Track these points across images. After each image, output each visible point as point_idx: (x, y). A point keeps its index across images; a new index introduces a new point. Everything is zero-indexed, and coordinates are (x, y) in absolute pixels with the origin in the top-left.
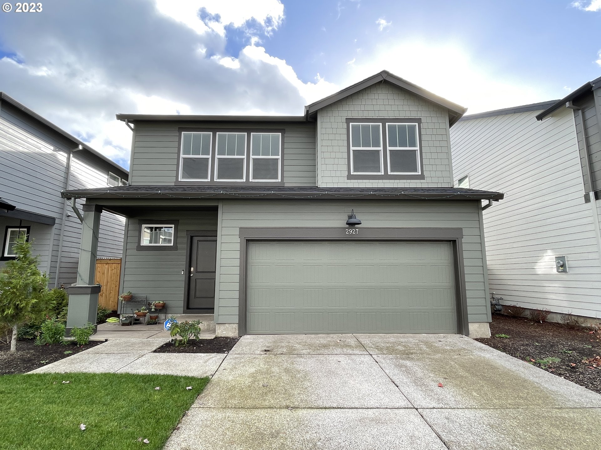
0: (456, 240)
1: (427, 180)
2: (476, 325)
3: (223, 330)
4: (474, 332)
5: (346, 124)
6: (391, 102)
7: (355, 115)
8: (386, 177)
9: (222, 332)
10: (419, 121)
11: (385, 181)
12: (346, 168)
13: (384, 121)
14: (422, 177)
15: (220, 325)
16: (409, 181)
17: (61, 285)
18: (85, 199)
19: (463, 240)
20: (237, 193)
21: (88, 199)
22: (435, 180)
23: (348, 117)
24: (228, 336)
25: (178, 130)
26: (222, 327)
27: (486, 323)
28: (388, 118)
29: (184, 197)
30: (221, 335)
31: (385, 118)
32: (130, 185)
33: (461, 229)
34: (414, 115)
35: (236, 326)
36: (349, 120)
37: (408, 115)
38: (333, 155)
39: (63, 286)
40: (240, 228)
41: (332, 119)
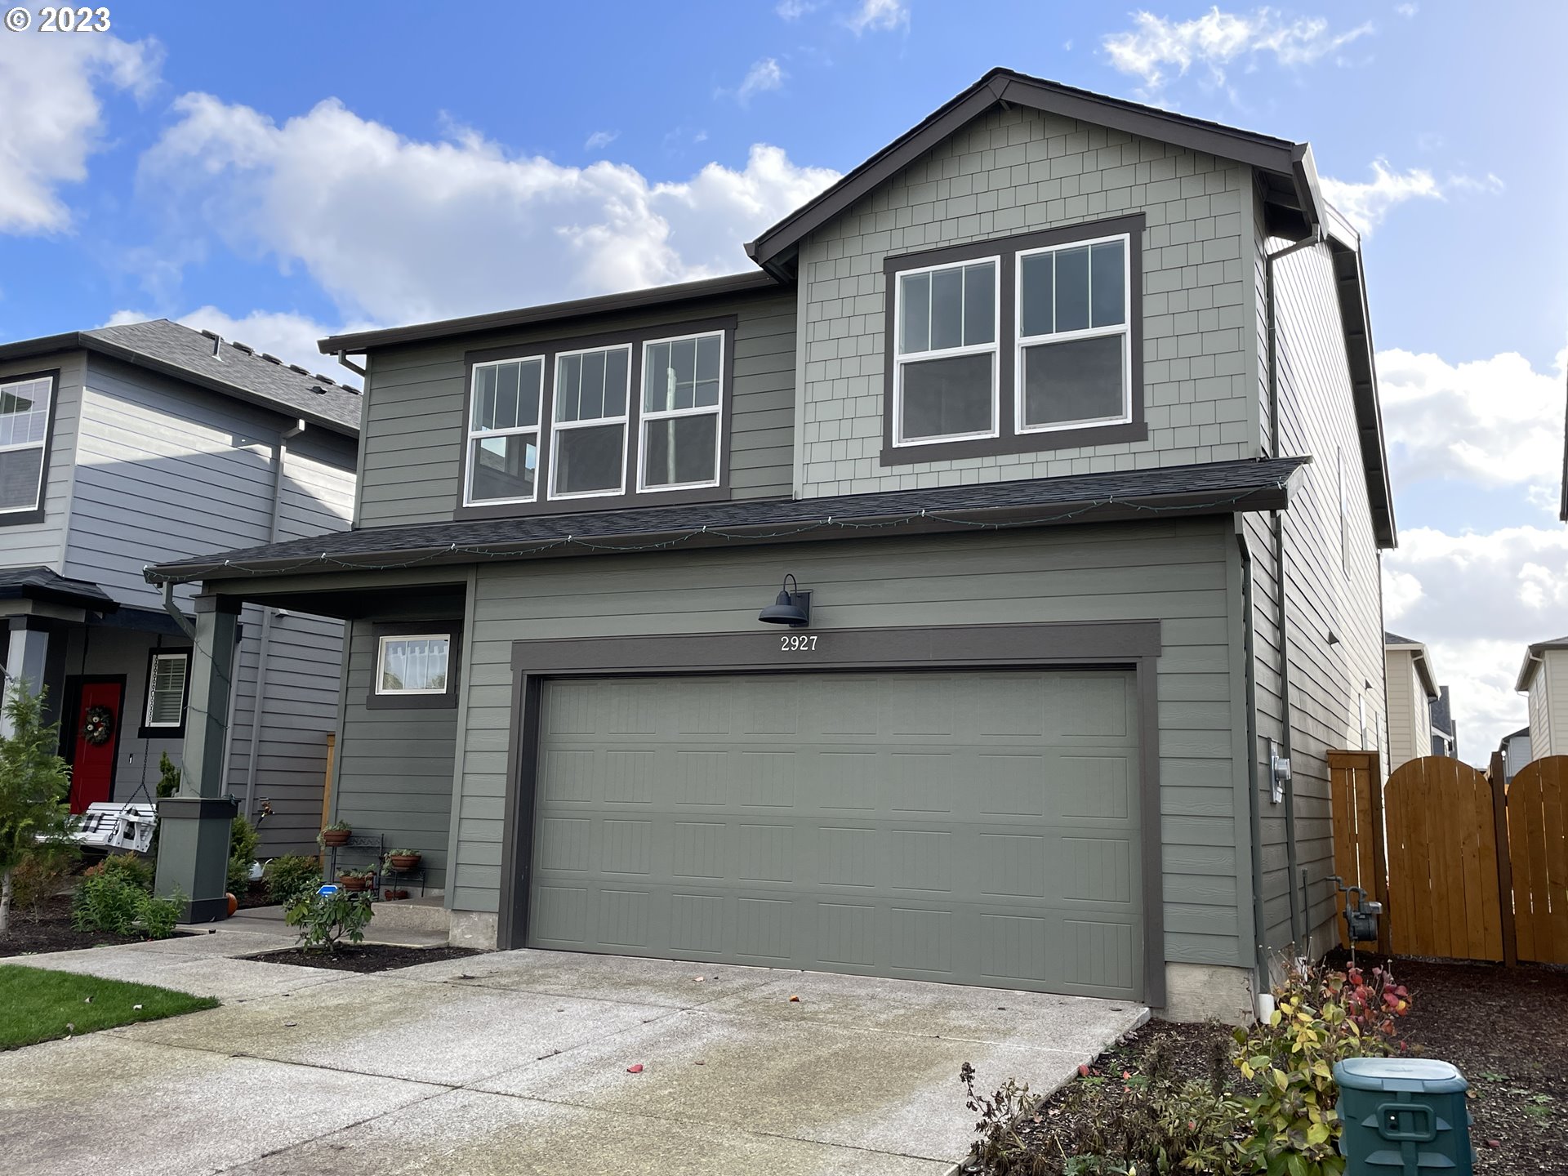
0: (1135, 664)
1: (1157, 439)
2: (1199, 976)
3: (467, 928)
4: (1188, 999)
5: (885, 277)
6: (1040, 172)
7: (915, 241)
8: (1009, 444)
9: (463, 933)
10: (1134, 223)
11: (1002, 459)
12: (877, 426)
13: (1006, 246)
14: (1137, 431)
15: (460, 914)
16: (1088, 451)
17: (263, 803)
18: (201, 583)
19: (1162, 665)
20: (486, 547)
21: (208, 584)
22: (1188, 438)
23: (891, 254)
24: (476, 947)
25: (465, 360)
26: (464, 922)
27: (1235, 971)
28: (1025, 230)
29: (371, 567)
30: (461, 942)
31: (1014, 232)
32: (357, 527)
33: (1156, 623)
34: (1119, 205)
35: (493, 919)
36: (893, 264)
37: (1097, 209)
38: (840, 389)
39: (266, 805)
40: (516, 643)
41: (843, 270)
